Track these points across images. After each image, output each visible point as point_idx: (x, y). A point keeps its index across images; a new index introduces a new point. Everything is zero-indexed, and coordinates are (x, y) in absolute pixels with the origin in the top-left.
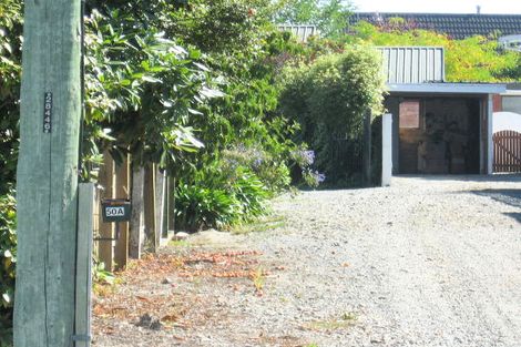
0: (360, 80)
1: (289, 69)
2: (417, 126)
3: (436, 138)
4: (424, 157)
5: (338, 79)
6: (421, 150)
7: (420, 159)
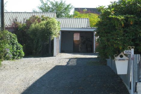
0: (50, 28)
1: (33, 25)
2: (79, 40)
3: (83, 43)
4: (80, 48)
5: (44, 28)
6: (80, 46)
7: (79, 49)
